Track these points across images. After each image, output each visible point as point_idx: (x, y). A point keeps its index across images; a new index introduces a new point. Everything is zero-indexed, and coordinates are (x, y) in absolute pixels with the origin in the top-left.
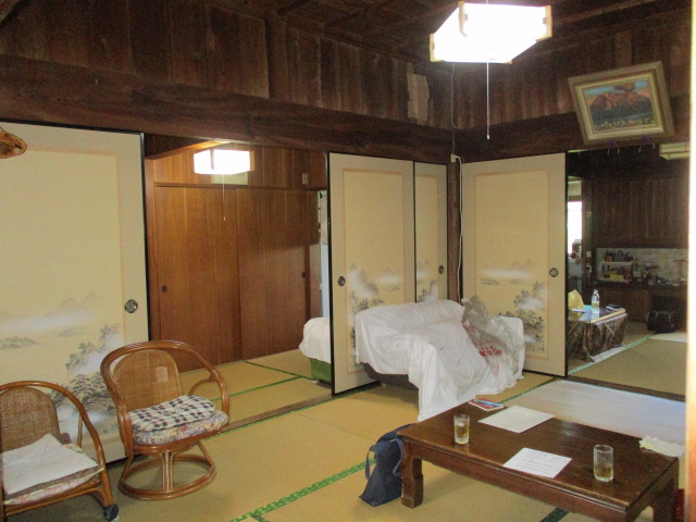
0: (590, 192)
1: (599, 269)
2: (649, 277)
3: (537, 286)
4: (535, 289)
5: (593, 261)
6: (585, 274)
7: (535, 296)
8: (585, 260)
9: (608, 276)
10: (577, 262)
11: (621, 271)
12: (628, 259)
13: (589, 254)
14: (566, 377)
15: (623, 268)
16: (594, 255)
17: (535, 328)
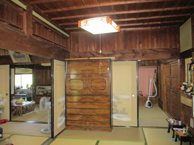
0: (34, 72)
1: (37, 91)
2: (48, 93)
3: (3, 98)
4: (3, 99)
5: (35, 89)
6: (33, 93)
7: (2, 101)
8: (33, 89)
9: (39, 93)
10: (31, 90)
11: (42, 92)
12: (43, 89)
13: (34, 88)
14: (10, 120)
15: (42, 91)
16: (35, 88)
17: (3, 109)
